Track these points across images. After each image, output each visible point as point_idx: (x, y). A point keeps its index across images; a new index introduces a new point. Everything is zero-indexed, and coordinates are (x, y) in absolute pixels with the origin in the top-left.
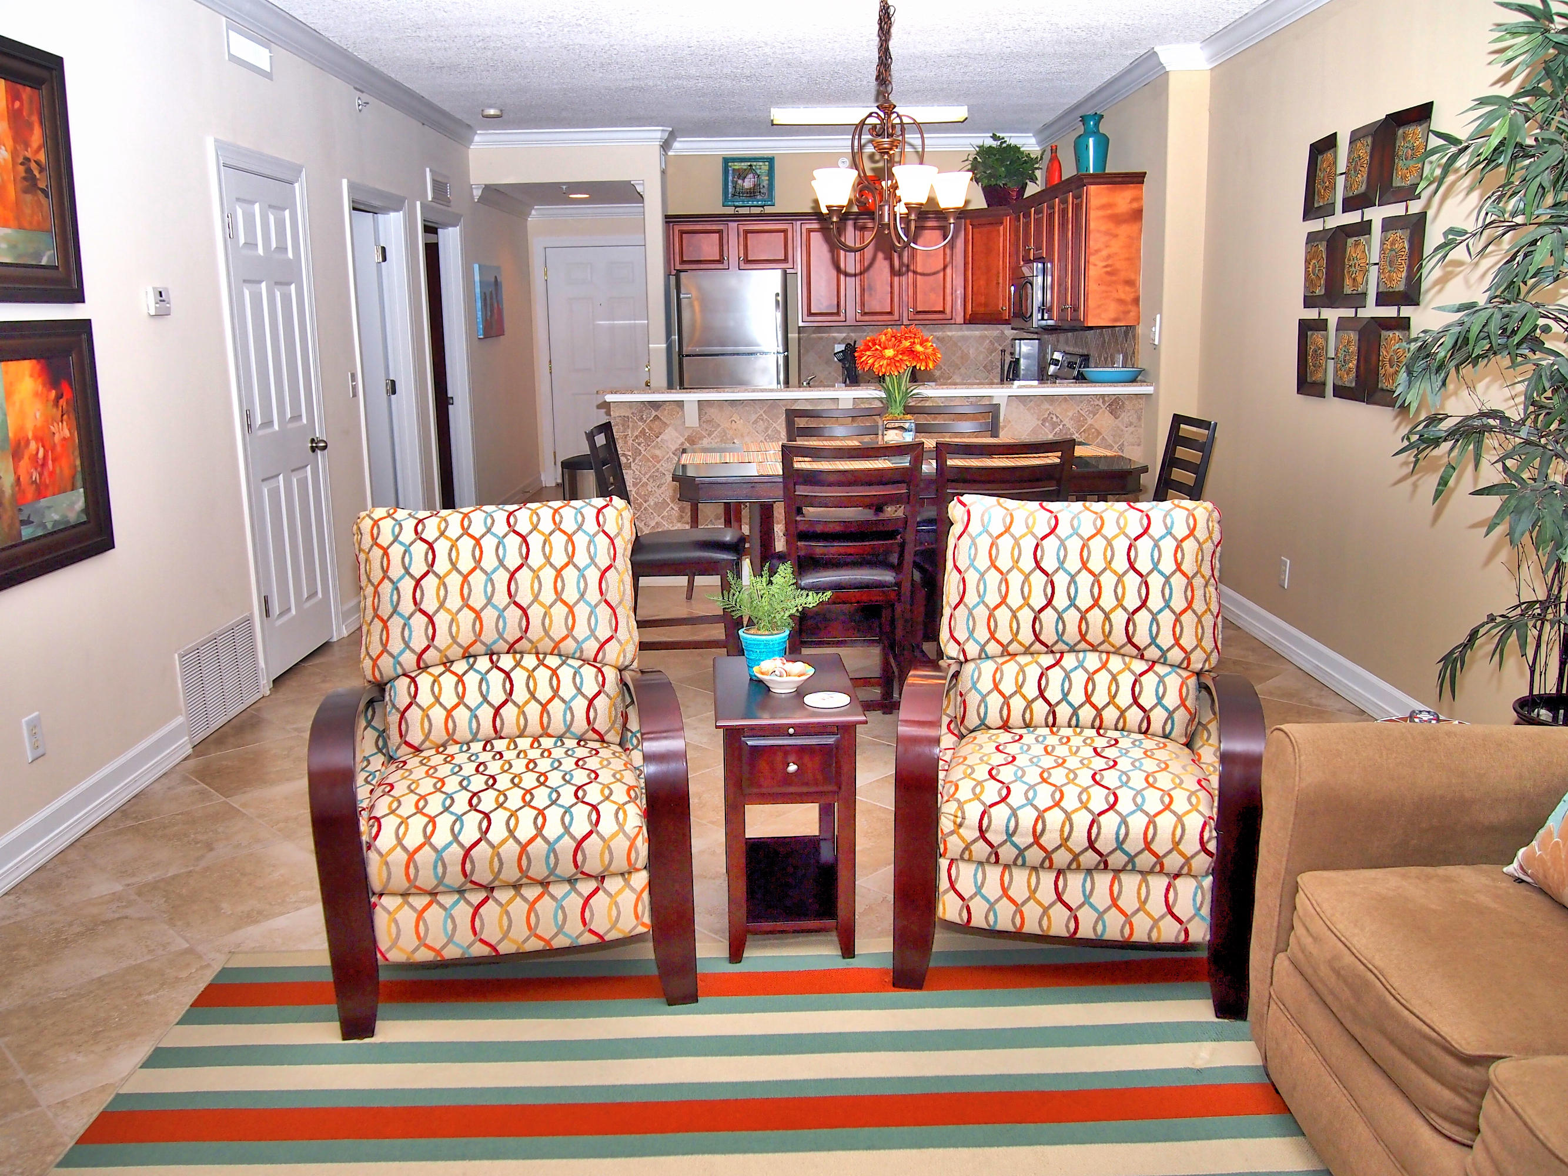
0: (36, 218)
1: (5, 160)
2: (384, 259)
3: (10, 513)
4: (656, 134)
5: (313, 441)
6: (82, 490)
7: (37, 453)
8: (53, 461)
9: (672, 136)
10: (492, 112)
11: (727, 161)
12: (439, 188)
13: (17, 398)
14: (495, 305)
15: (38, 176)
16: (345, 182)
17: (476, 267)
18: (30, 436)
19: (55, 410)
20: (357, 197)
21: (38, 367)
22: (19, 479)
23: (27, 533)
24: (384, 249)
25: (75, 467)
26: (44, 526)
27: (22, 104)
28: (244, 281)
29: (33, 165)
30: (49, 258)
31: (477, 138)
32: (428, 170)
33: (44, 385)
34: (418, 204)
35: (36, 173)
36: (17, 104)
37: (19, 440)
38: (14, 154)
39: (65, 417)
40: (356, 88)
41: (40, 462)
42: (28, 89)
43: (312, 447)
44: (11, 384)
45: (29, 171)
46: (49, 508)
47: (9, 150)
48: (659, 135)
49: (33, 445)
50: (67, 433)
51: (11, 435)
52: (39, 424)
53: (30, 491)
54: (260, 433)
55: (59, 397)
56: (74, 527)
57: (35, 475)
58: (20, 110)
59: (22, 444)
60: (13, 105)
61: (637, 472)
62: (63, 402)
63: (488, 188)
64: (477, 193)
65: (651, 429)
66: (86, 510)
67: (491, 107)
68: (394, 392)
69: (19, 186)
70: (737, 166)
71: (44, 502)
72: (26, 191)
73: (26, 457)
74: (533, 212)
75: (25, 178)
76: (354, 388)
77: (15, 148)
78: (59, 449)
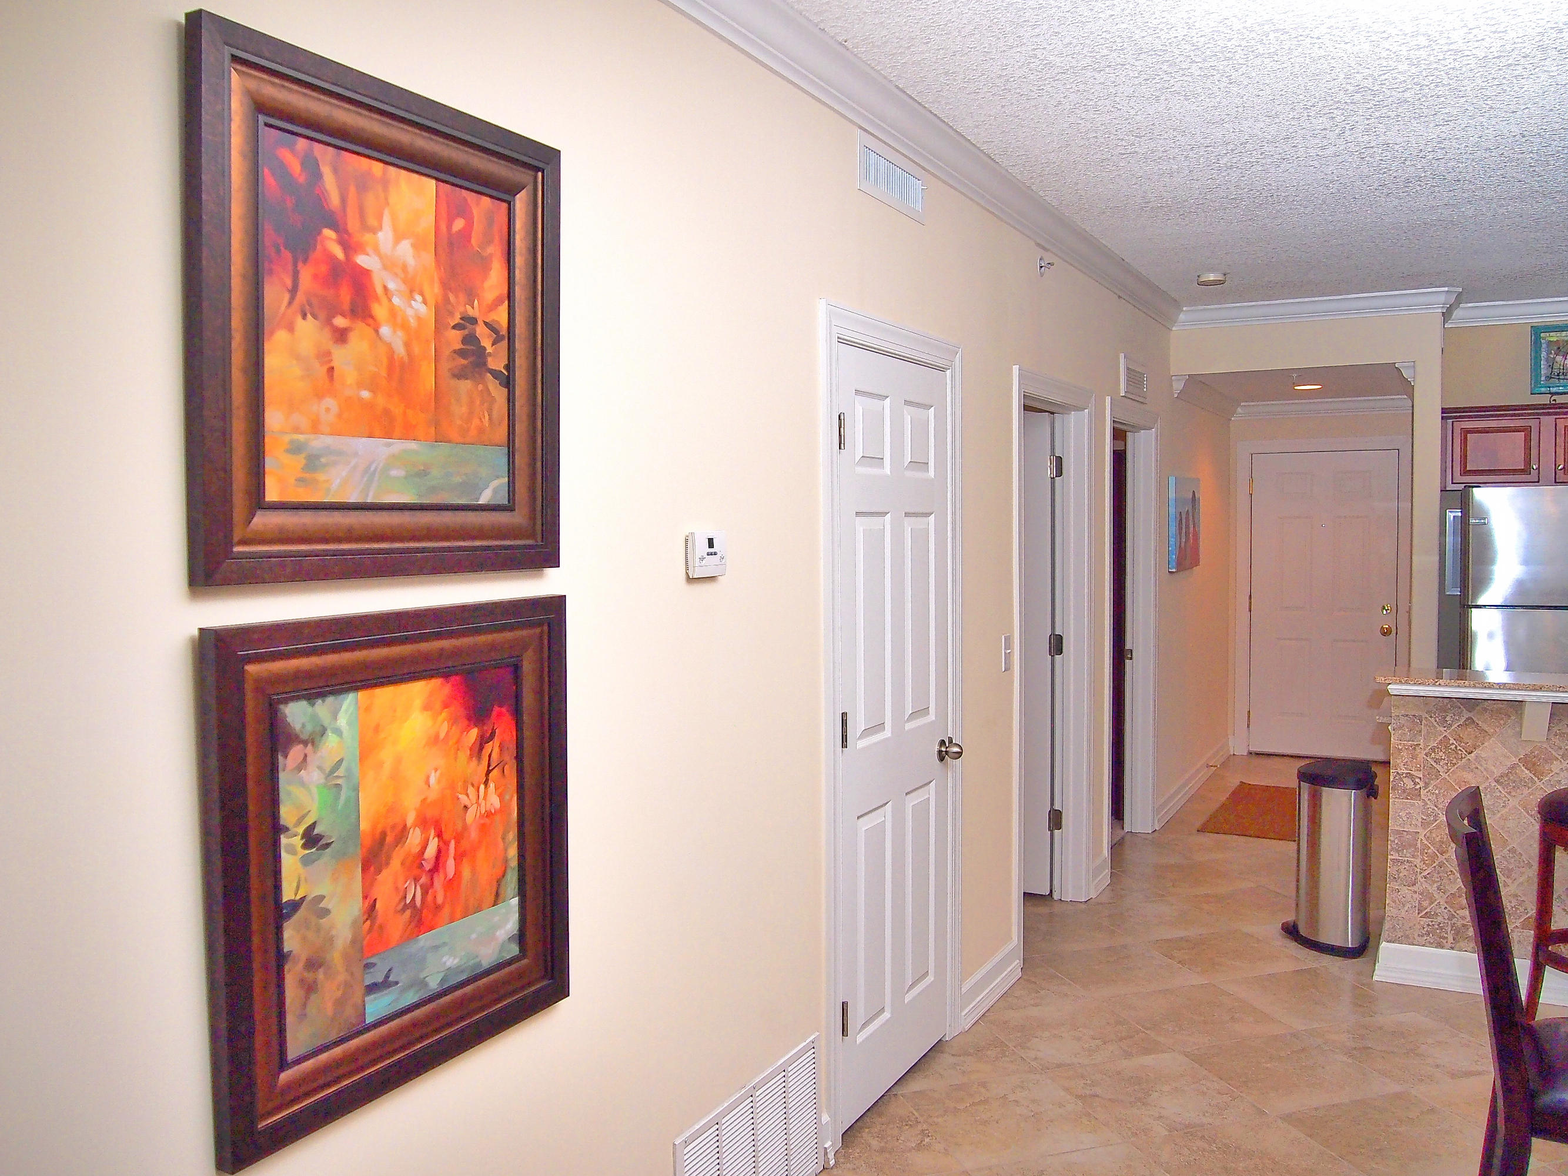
0: (476, 422)
1: (419, 319)
2: (1060, 473)
3: (342, 977)
4: (1438, 296)
5: (942, 743)
6: (515, 901)
7: (424, 847)
8: (459, 858)
9: (1459, 299)
10: (1212, 277)
11: (1537, 331)
12: (1134, 378)
13: (387, 755)
14: (1191, 529)
15: (489, 350)
16: (1016, 369)
17: (1172, 480)
18: (410, 820)
19: (474, 762)
20: (1031, 390)
21: (447, 689)
22: (373, 906)
23: (377, 1007)
24: (1059, 460)
25: (506, 861)
26: (423, 984)
27: (469, 225)
28: (858, 514)
29: (481, 331)
30: (495, 491)
31: (1182, 317)
32: (1122, 356)
33: (453, 721)
34: (1108, 399)
35: (486, 343)
36: (459, 224)
37: (384, 834)
38: (441, 312)
39: (495, 774)
40: (1038, 245)
41: (428, 866)
42: (486, 200)
43: (940, 752)
44: (377, 729)
45: (471, 339)
46: (436, 948)
47: (432, 302)
48: (1442, 298)
49: (415, 838)
50: (494, 801)
51: (364, 825)
52: (433, 795)
53: (397, 925)
54: (861, 744)
55: (483, 741)
56: (488, 972)
57: (414, 892)
58: (466, 234)
59: (389, 839)
60: (449, 226)
61: (1430, 805)
62: (493, 748)
63: (1193, 380)
64: (1178, 386)
65: (1460, 739)
66: (521, 938)
67: (1211, 270)
68: (1060, 651)
69: (446, 366)
70: (1554, 337)
71: (425, 940)
72: (460, 375)
73: (396, 863)
74: (1239, 410)
75: (461, 353)
76: (1008, 657)
77: (447, 300)
78: (474, 834)
